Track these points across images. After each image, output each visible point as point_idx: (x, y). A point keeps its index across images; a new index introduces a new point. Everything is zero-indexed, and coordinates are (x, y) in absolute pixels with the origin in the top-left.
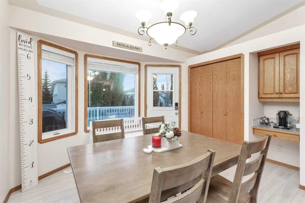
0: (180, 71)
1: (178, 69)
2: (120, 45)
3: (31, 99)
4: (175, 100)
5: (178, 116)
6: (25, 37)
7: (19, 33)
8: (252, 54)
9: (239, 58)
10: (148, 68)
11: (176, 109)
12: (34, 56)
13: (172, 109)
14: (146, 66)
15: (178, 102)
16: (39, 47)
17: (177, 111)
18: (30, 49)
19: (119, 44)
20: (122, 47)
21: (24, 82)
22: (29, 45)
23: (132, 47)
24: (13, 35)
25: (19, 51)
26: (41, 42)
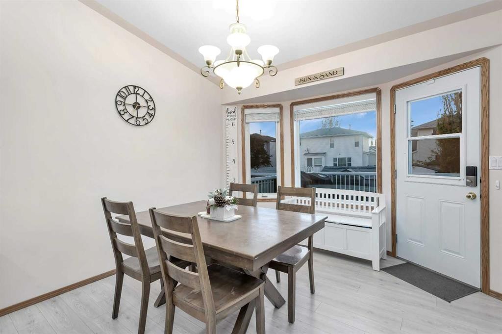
2: (304, 81)
3: (234, 161)
6: (231, 109)
7: (227, 107)
11: (471, 184)
13: (456, 183)
14: (393, 90)
16: (243, 113)
18: (234, 117)
19: (302, 81)
20: (307, 82)
22: (234, 114)
23: (322, 76)
25: (227, 122)
26: (244, 108)
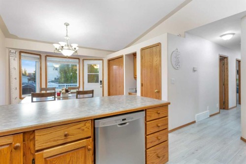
0: (103, 62)
1: (101, 61)
3: (16, 79)
4: (100, 79)
5: (102, 88)
6: (13, 51)
7: (10, 50)
8: (126, 55)
9: (121, 57)
10: (85, 61)
11: (101, 84)
12: (17, 59)
14: (83, 60)
15: (102, 80)
16: (20, 54)
17: (102, 86)
18: (15, 56)
21: (12, 71)
22: (15, 54)
24: (7, 51)
25: (10, 57)
26: (21, 52)
